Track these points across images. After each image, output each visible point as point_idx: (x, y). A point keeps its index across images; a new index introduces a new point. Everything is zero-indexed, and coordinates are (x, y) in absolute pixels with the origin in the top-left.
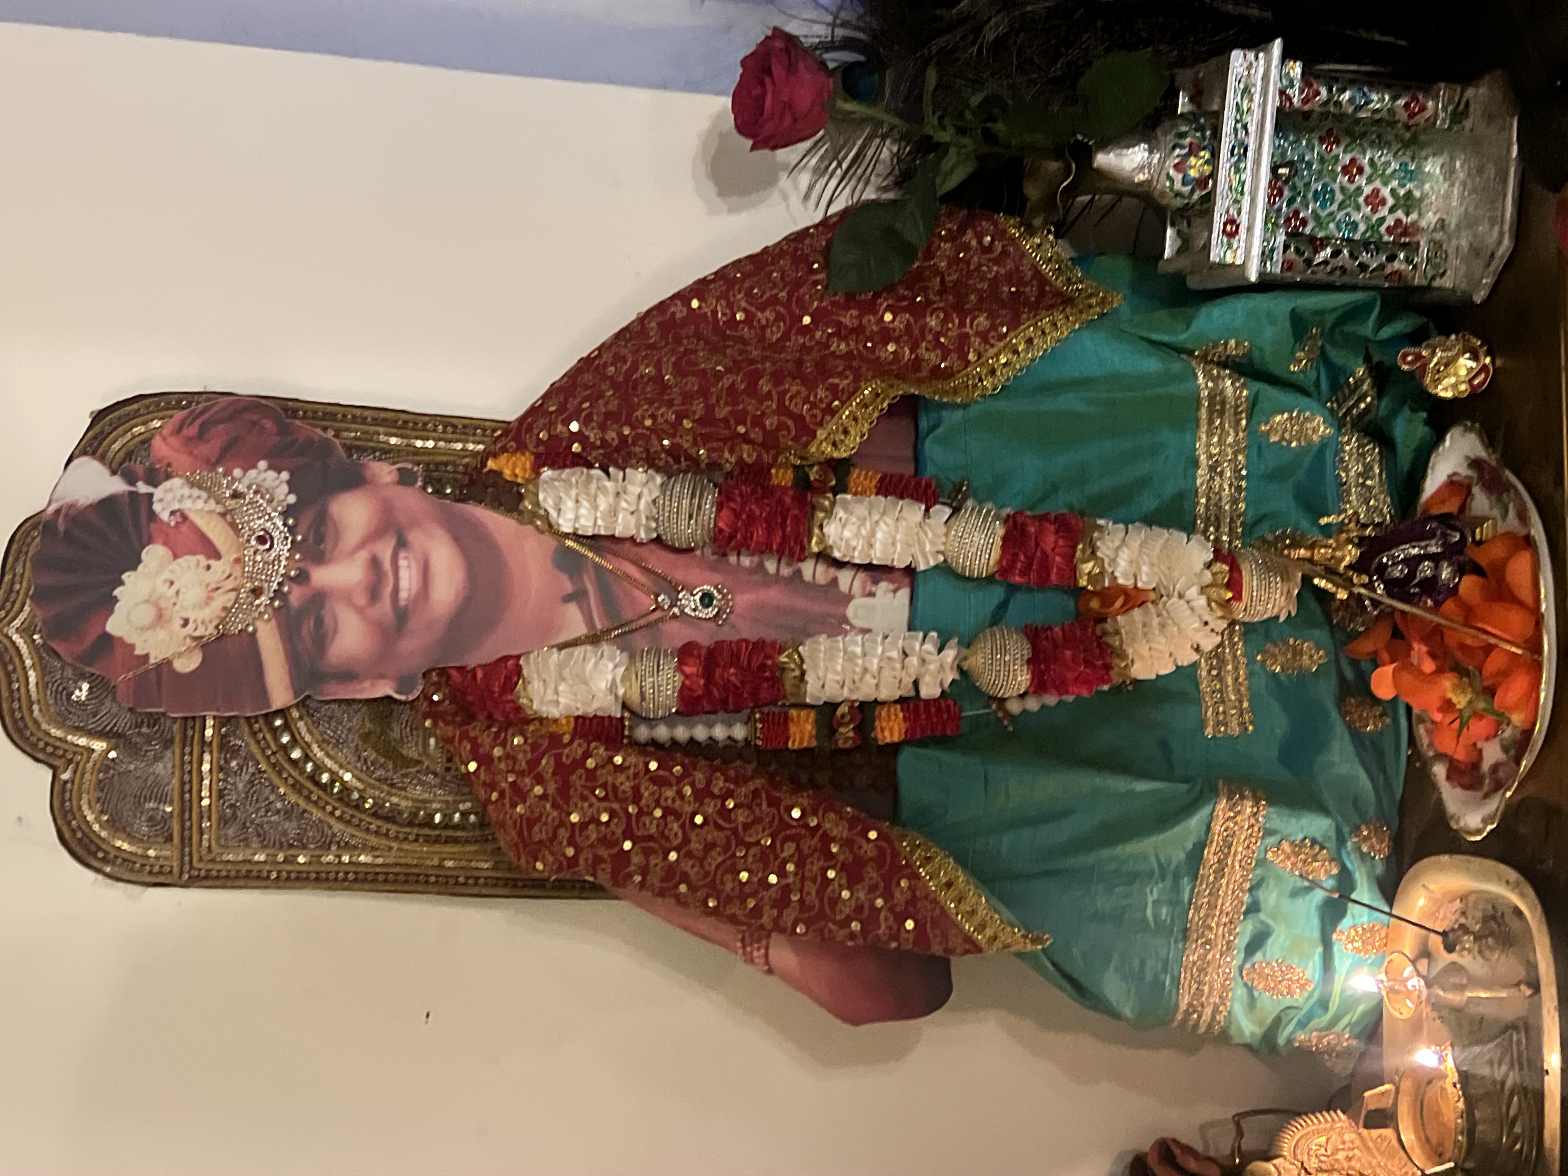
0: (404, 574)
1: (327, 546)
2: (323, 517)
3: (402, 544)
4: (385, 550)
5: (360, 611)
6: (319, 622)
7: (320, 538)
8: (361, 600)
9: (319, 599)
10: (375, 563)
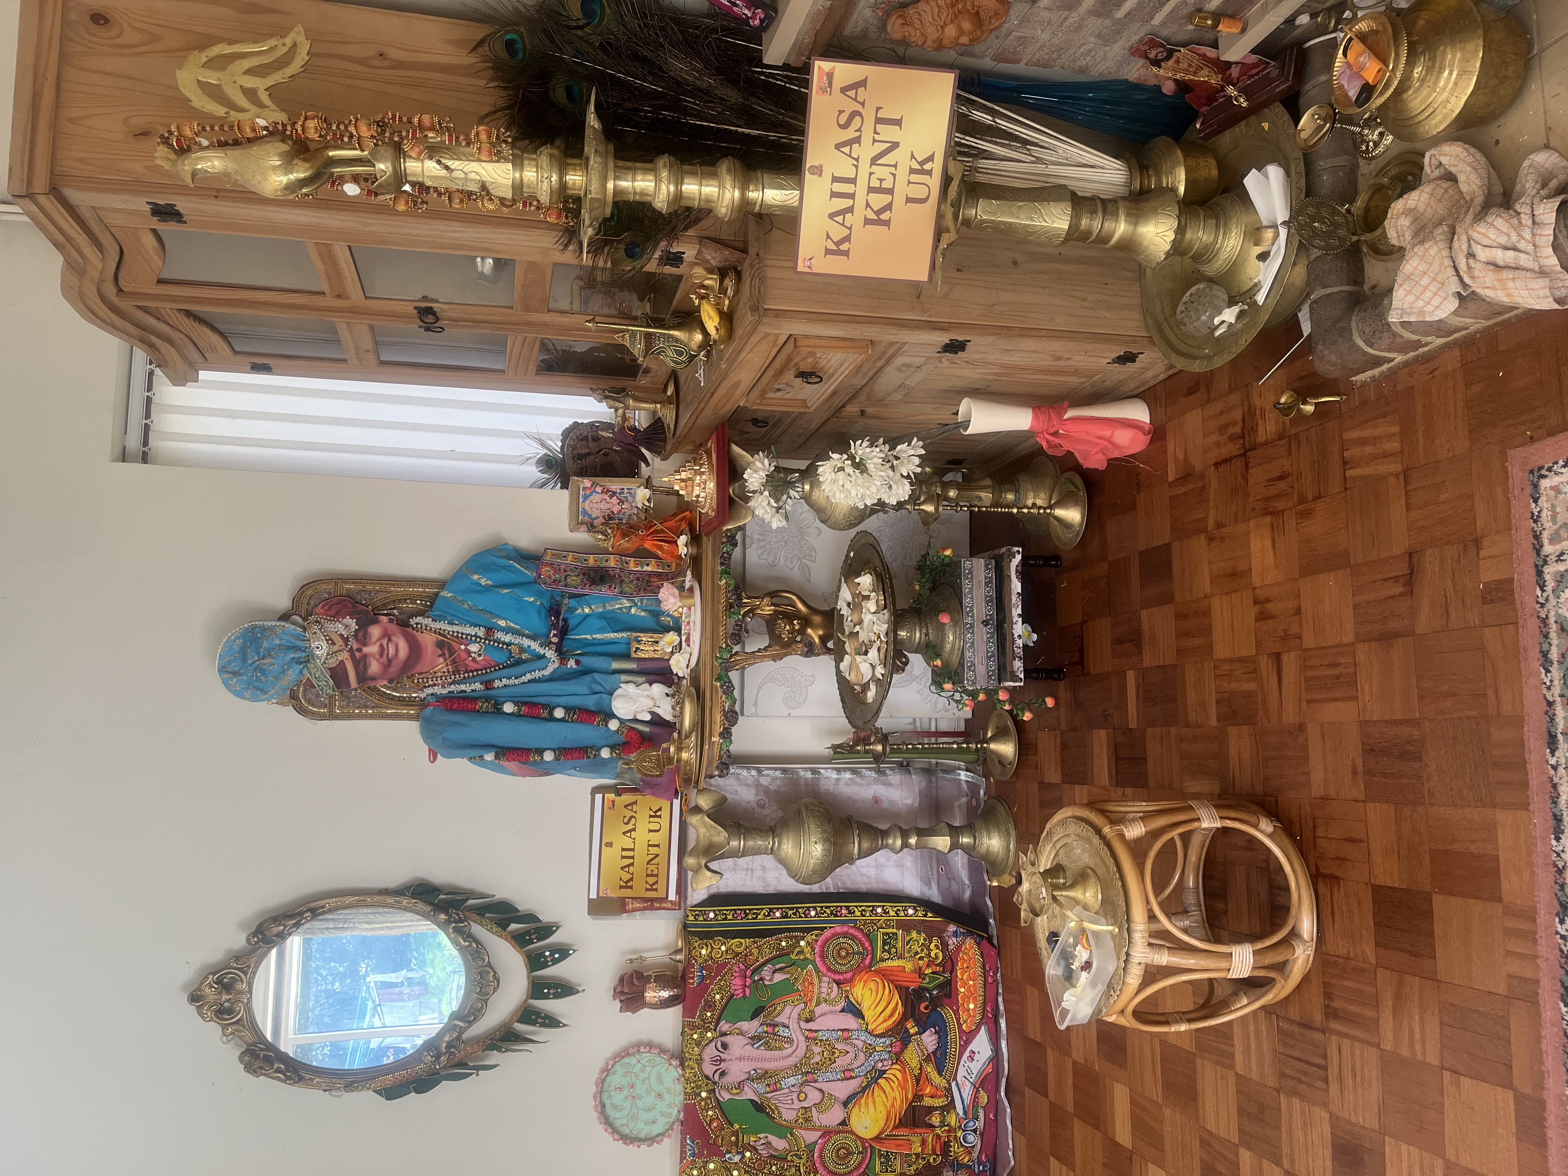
0: (390, 649)
1: (367, 641)
2: (366, 632)
3: (390, 640)
4: (385, 642)
5: (377, 660)
6: (365, 663)
7: (365, 638)
8: (377, 656)
9: (365, 657)
10: (382, 646)
